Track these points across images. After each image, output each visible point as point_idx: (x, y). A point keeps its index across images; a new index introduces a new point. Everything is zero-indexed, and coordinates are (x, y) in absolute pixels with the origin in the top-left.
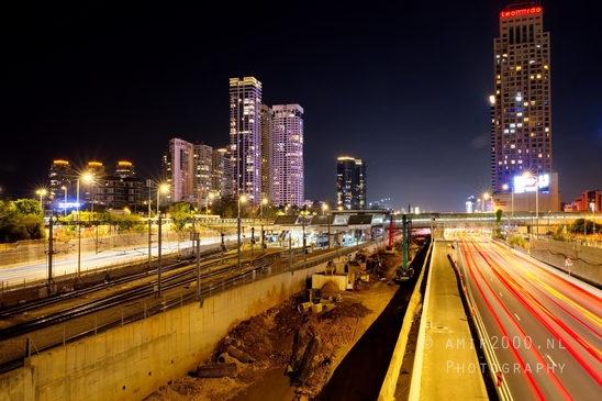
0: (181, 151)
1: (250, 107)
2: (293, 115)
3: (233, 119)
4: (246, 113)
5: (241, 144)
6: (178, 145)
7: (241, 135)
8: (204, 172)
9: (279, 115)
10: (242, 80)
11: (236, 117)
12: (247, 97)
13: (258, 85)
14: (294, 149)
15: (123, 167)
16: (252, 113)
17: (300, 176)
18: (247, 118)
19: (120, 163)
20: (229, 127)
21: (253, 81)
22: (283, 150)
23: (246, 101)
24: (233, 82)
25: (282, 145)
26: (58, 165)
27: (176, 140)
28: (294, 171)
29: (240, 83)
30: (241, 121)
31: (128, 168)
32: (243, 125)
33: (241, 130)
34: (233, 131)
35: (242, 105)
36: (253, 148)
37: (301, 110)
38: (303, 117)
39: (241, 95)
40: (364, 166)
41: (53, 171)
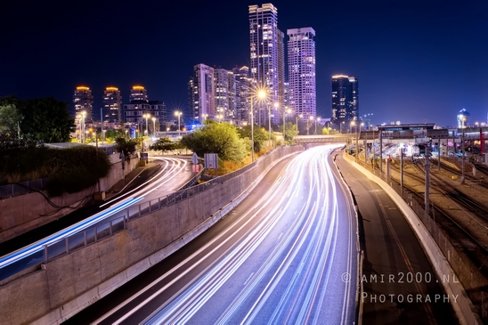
0: (206, 75)
1: (269, 32)
2: (306, 38)
3: (253, 44)
4: (265, 38)
5: (262, 66)
6: (203, 70)
7: (261, 59)
8: (222, 94)
9: (294, 39)
10: (261, 7)
11: (255, 42)
12: (265, 23)
13: (274, 10)
14: (308, 70)
15: (137, 91)
16: (270, 38)
17: (313, 95)
18: (266, 42)
19: (135, 88)
20: (250, 52)
21: (270, 7)
22: (297, 71)
23: (265, 27)
24: (253, 9)
25: (296, 67)
26: (81, 91)
27: (202, 65)
28: (309, 91)
29: (259, 10)
30: (261, 46)
31: (141, 92)
32: (263, 49)
33: (261, 54)
34: (254, 56)
35: (261, 31)
36: (272, 70)
37: (313, 32)
38: (315, 39)
39: (260, 21)
40: (356, 83)
41: (77, 97)
